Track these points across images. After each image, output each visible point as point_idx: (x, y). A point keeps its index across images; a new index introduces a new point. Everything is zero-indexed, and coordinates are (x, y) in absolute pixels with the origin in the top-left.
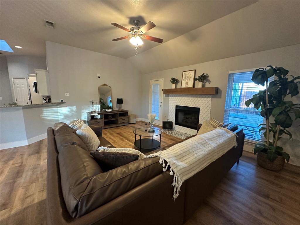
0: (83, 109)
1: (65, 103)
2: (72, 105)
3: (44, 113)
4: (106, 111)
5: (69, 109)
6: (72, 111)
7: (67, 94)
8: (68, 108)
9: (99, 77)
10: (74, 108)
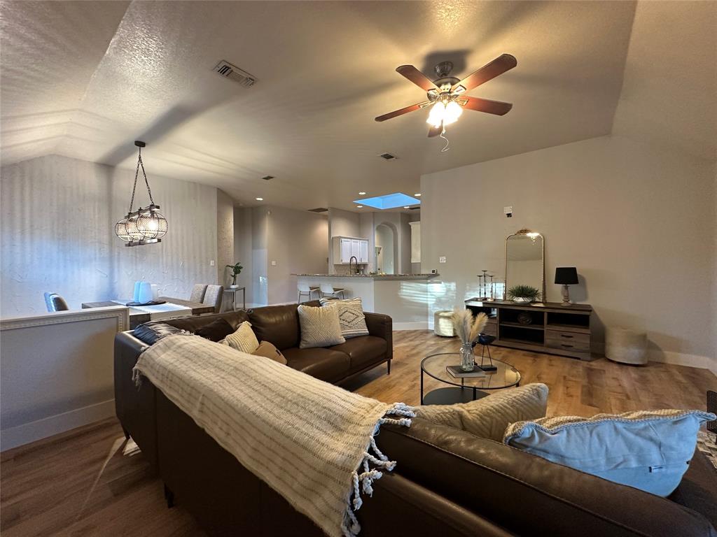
0: (470, 290)
1: (439, 275)
2: (448, 280)
3: (402, 290)
4: (513, 301)
5: (445, 288)
6: (448, 290)
7: (443, 260)
8: (443, 284)
9: (509, 215)
10: (453, 286)
